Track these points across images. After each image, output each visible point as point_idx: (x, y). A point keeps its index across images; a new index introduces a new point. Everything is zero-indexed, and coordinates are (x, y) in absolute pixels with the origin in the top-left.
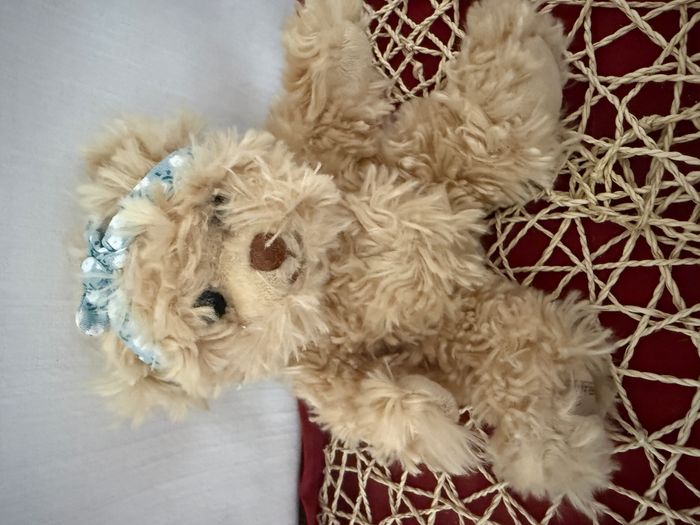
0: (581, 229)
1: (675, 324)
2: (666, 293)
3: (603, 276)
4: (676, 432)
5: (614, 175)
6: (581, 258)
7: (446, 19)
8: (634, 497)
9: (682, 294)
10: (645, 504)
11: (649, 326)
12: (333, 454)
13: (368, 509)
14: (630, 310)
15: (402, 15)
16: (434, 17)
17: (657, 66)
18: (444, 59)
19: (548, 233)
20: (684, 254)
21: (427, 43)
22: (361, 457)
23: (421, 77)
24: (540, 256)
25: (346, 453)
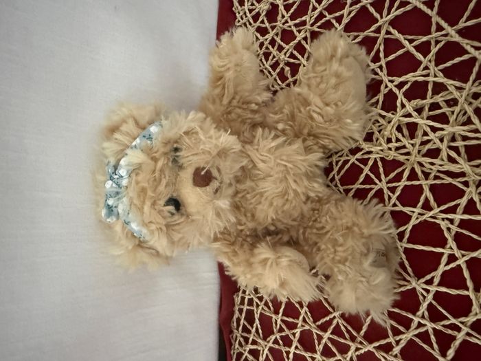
0: (380, 164)
1: (431, 217)
2: (427, 200)
3: (393, 190)
4: (433, 278)
5: (396, 133)
6: (380, 181)
7: (303, 42)
8: (410, 316)
9: (435, 200)
10: (416, 320)
11: (417, 218)
12: (240, 298)
13: (260, 331)
14: (407, 210)
15: (278, 40)
16: (296, 41)
17: (419, 72)
18: (302, 65)
19: (362, 166)
20: (436, 178)
21: (292, 56)
22: (256, 300)
23: (289, 76)
24: (358, 179)
25: (247, 297)
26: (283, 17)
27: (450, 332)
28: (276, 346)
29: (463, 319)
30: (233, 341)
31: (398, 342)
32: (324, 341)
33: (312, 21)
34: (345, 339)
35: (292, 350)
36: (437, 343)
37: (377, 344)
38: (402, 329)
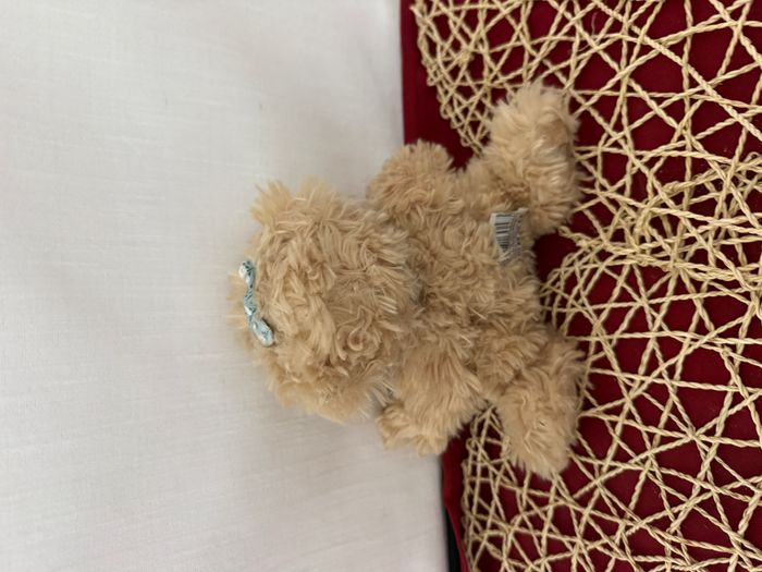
0: (637, 273)
1: (707, 343)
2: (701, 321)
3: (657, 308)
4: (715, 426)
5: (650, 228)
6: (640, 296)
8: (689, 479)
9: (711, 319)
10: (698, 484)
11: (690, 346)
12: (470, 467)
13: (501, 511)
14: (677, 335)
17: (674, 143)
19: (615, 276)
20: (711, 289)
22: (492, 469)
24: (610, 295)
25: (479, 466)
26: (491, 70)
27: (741, 497)
28: (524, 531)
29: (754, 480)
30: (465, 526)
31: (676, 515)
32: (584, 520)
33: (530, 76)
34: (611, 514)
35: (545, 534)
36: (725, 513)
37: (650, 519)
38: (681, 497)
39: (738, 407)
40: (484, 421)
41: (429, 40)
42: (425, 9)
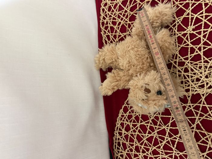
4: (169, 125)
8: (164, 137)
10: (166, 138)
12: (115, 138)
13: (123, 148)
22: (120, 138)
25: (117, 138)
27: (174, 140)
28: (128, 152)
29: (177, 136)
31: (162, 145)
32: (142, 148)
34: (148, 146)
35: (133, 153)
36: (172, 143)
37: (156, 147)
38: (162, 141)
39: (173, 120)
40: (118, 127)
41: (105, 40)
42: (104, 33)
